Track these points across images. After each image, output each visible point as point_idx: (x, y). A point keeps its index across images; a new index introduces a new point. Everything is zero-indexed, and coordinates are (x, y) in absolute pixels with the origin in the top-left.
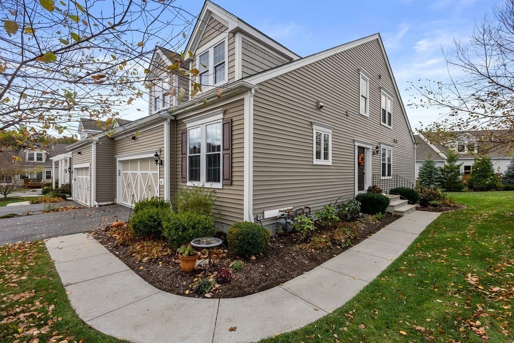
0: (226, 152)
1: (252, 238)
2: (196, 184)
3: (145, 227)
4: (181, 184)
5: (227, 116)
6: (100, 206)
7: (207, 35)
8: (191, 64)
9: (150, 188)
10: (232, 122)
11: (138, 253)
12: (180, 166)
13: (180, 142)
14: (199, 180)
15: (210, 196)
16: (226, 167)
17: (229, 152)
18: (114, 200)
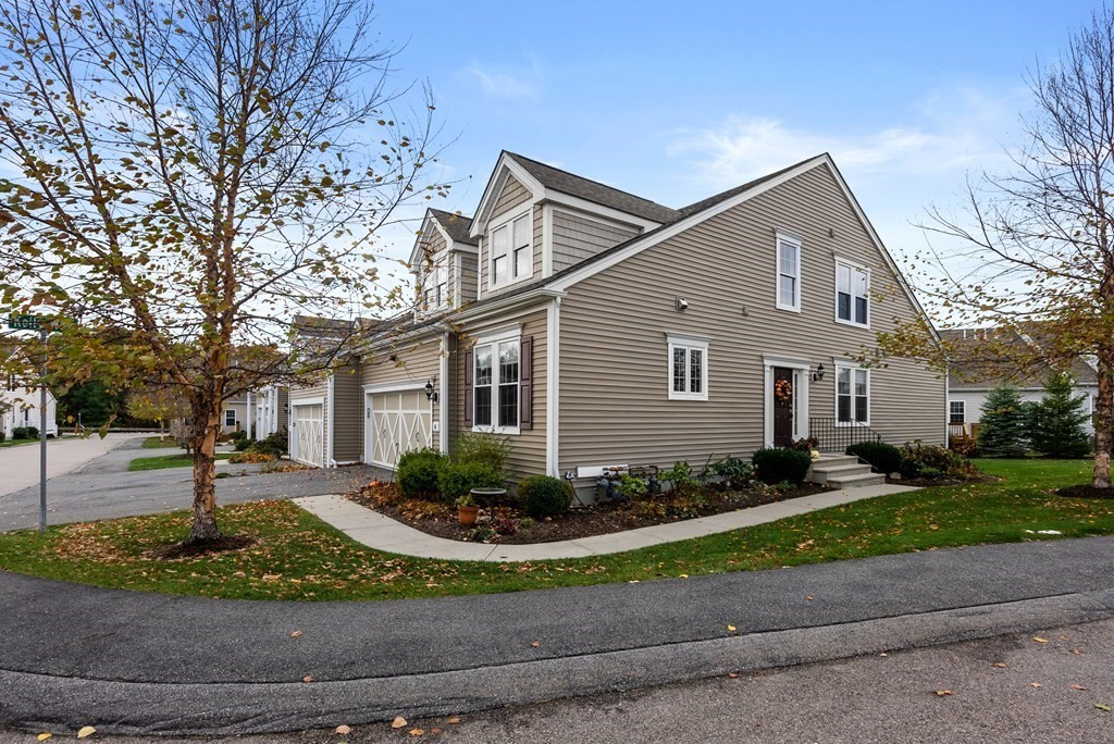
0: (524, 383)
1: (545, 493)
2: (485, 429)
3: (416, 482)
4: (464, 429)
5: (527, 332)
6: (339, 466)
7: (504, 201)
8: (480, 242)
9: (417, 436)
10: (533, 341)
11: (410, 510)
12: (463, 403)
13: (463, 367)
14: (490, 424)
15: (502, 446)
16: (525, 404)
17: (528, 383)
18: (358, 458)
